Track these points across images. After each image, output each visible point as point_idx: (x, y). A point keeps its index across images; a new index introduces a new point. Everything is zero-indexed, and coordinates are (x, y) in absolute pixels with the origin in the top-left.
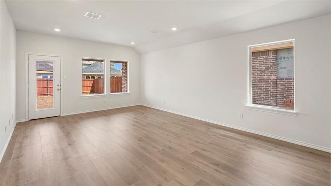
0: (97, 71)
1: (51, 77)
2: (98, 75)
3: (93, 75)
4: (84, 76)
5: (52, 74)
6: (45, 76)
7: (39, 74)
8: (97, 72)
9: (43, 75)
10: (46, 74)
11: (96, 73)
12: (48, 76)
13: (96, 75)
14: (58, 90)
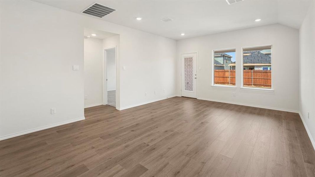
1: (270, 68)
5: (270, 66)
6: (265, 68)
7: (260, 66)
9: (264, 67)
10: (266, 66)
12: (268, 68)
14: (196, 78)
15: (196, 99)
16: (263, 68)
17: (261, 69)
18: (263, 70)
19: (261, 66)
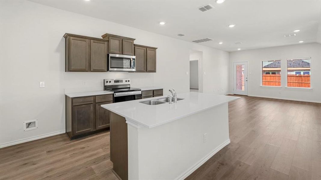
10: (299, 70)
14: (247, 81)
15: (247, 96)
16: (296, 72)
17: (294, 73)
18: (296, 74)
19: (293, 70)
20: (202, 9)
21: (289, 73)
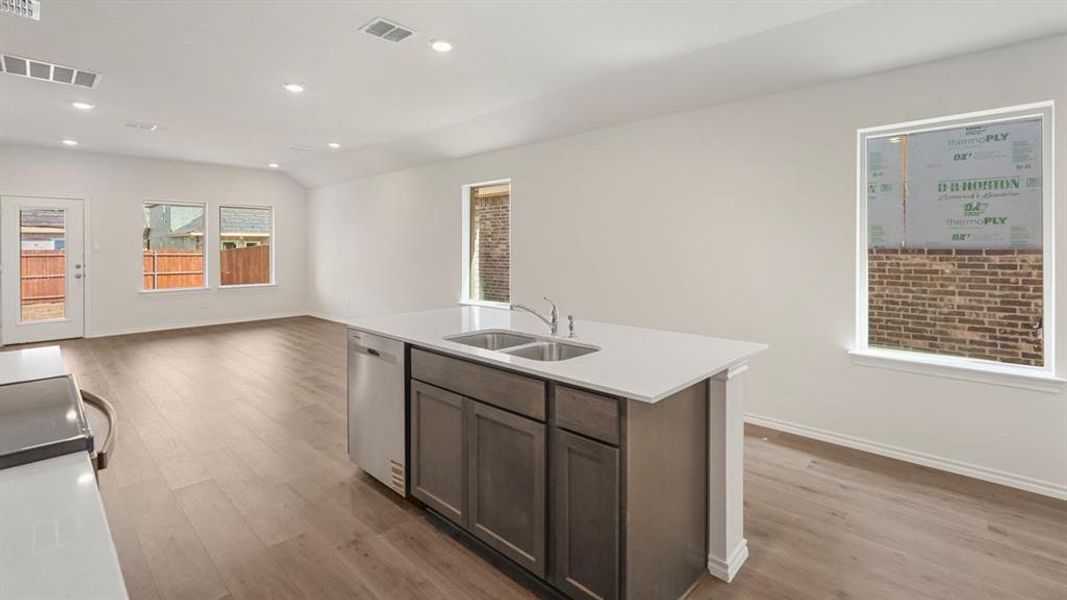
0: (243, 225)
2: (246, 238)
3: (230, 238)
4: (198, 241)
8: (242, 230)
11: (236, 231)
13: (237, 238)
14: (78, 277)
15: (81, 338)
16: (56, 242)
19: (46, 234)
20: (381, 29)
21: (29, 246)
